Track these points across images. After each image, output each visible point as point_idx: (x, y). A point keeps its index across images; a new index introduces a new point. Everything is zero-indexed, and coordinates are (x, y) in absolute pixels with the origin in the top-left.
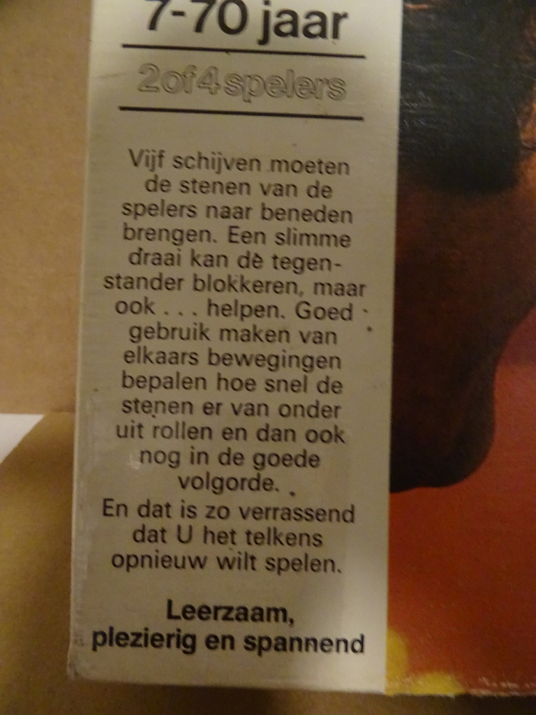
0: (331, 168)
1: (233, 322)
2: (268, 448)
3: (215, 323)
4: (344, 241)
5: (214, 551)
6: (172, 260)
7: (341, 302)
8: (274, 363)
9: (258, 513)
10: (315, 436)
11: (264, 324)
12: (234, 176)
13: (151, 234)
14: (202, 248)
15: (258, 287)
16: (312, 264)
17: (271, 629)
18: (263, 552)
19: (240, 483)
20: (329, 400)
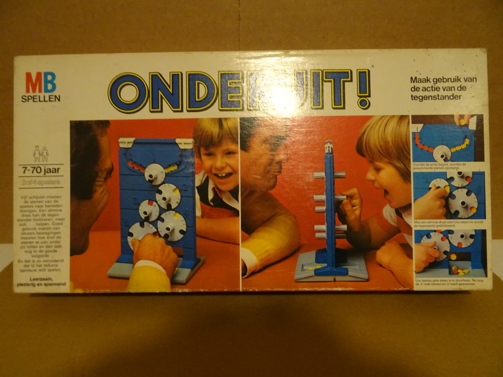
0: (58, 197)
1: (41, 227)
2: (48, 249)
3: (37, 227)
4: (61, 211)
5: (39, 268)
6: (29, 216)
7: (60, 222)
8: (48, 234)
9: (46, 261)
10: (56, 247)
11: (46, 227)
12: (40, 200)
13: (25, 211)
14: (35, 213)
15: (45, 220)
16: (55, 215)
17: (49, 282)
18: (47, 268)
19: (43, 256)
20: (58, 240)
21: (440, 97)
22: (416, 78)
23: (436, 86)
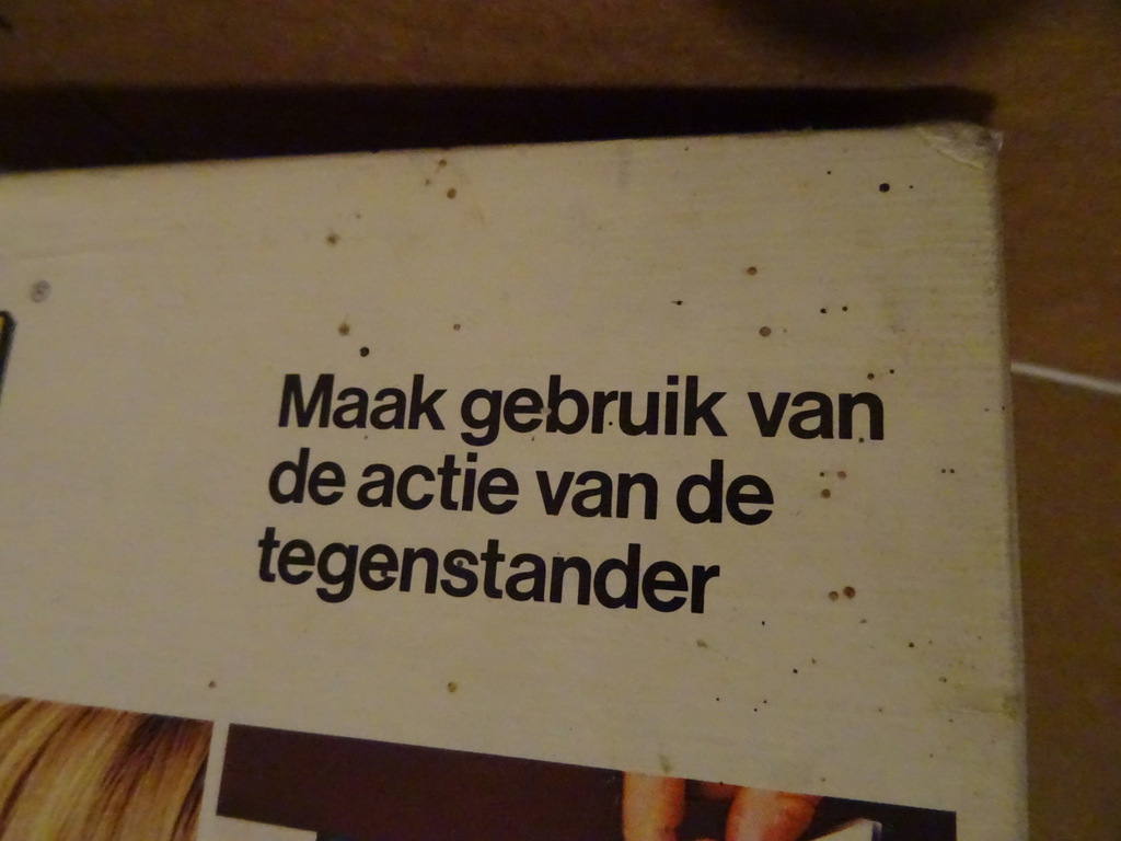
21: (504, 572)
22: (325, 382)
23: (488, 458)
